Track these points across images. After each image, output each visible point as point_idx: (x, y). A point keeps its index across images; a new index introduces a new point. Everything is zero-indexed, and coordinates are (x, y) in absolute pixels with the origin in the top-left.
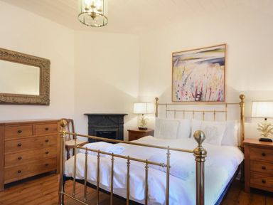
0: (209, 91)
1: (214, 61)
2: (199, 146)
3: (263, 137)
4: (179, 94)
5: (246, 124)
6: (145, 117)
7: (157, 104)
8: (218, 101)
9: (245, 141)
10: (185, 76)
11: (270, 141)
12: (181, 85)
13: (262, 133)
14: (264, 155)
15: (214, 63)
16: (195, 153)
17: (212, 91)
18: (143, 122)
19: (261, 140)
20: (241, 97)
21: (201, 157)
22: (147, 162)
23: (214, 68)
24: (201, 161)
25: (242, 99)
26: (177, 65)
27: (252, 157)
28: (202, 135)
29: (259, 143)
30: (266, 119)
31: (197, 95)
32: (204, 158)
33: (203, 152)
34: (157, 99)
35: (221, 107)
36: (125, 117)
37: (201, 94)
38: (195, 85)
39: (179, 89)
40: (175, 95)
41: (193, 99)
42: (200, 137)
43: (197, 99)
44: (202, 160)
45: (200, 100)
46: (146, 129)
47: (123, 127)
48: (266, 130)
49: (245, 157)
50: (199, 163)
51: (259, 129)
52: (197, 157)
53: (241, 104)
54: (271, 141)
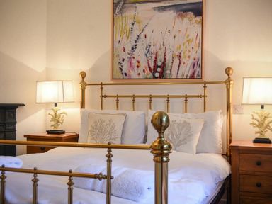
0: (176, 62)
1: (185, 7)
2: (160, 137)
3: (258, 136)
4: (125, 65)
5: (234, 117)
6: (61, 109)
7: (83, 85)
8: (192, 77)
9: (233, 144)
10: (136, 33)
11: (268, 141)
12: (128, 49)
13: (257, 129)
14: (259, 164)
15: (185, 11)
16: (153, 148)
17: (183, 60)
18: (56, 118)
19: (256, 141)
20: (228, 71)
21: (162, 155)
22: (70, 175)
23: (186, 20)
24: (162, 161)
25: (229, 75)
26: (121, 12)
27: (243, 169)
28: (164, 119)
29: (252, 145)
30: (263, 107)
31: (156, 66)
32: (167, 155)
33: (165, 146)
34: (83, 75)
35: (197, 89)
36: (18, 111)
37: (164, 65)
38: (153, 49)
39: (126, 56)
40: (117, 67)
41: (151, 75)
42: (161, 121)
43: (157, 75)
44: (165, 159)
45: (162, 76)
46: (64, 132)
47: (14, 131)
48: (262, 124)
49: (232, 169)
50: (159, 164)
51: (254, 124)
52: (157, 155)
53: (228, 82)
54: (270, 142)
